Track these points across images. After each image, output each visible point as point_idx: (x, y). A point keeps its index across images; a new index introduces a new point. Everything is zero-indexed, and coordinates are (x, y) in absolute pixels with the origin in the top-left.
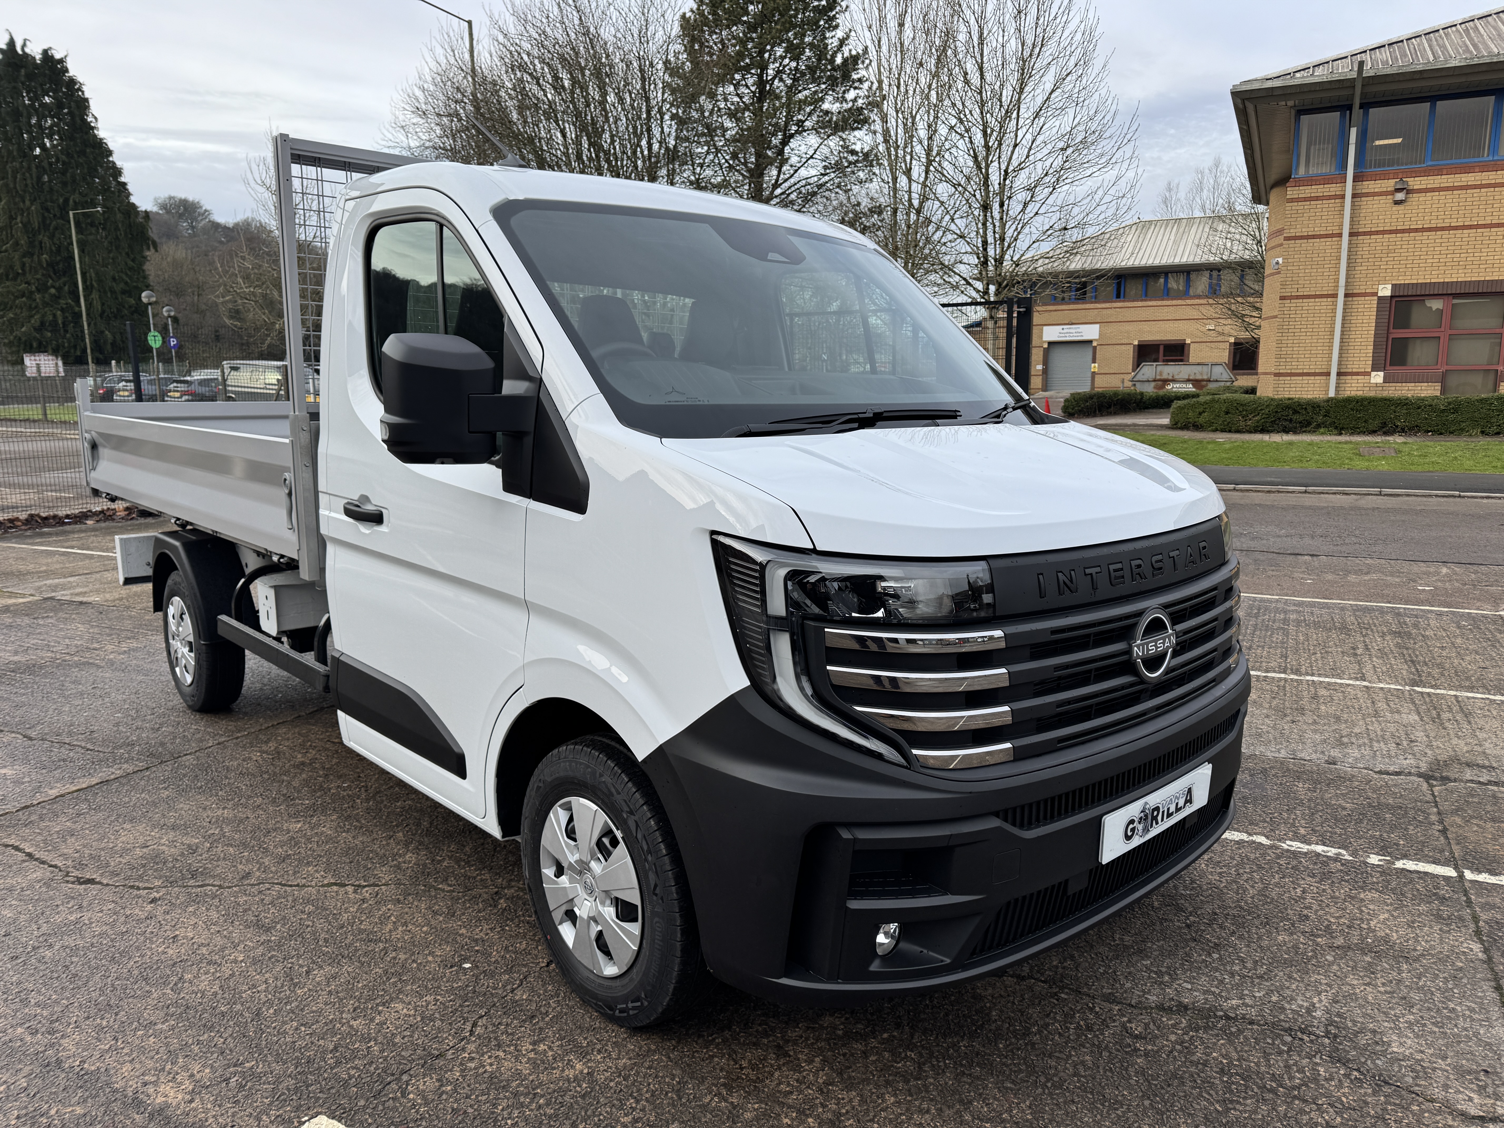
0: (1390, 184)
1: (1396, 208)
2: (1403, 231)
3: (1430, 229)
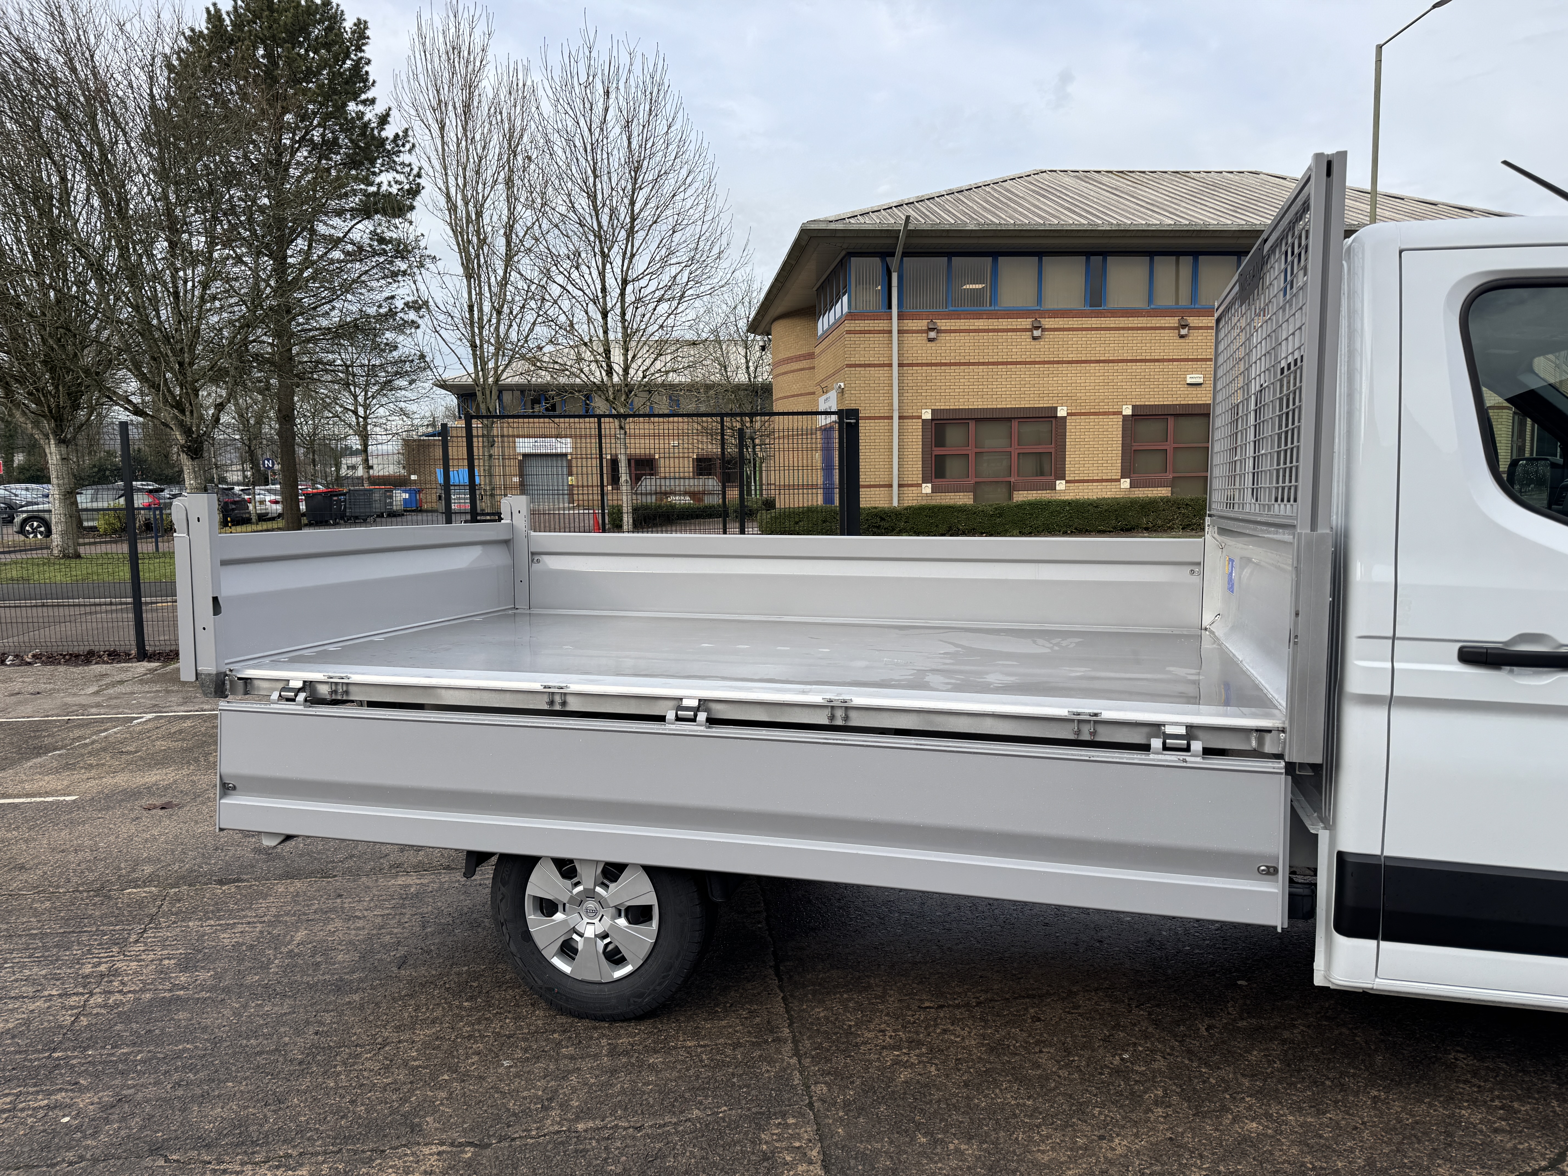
0: (923, 324)
1: (930, 344)
2: (936, 365)
3: (955, 364)
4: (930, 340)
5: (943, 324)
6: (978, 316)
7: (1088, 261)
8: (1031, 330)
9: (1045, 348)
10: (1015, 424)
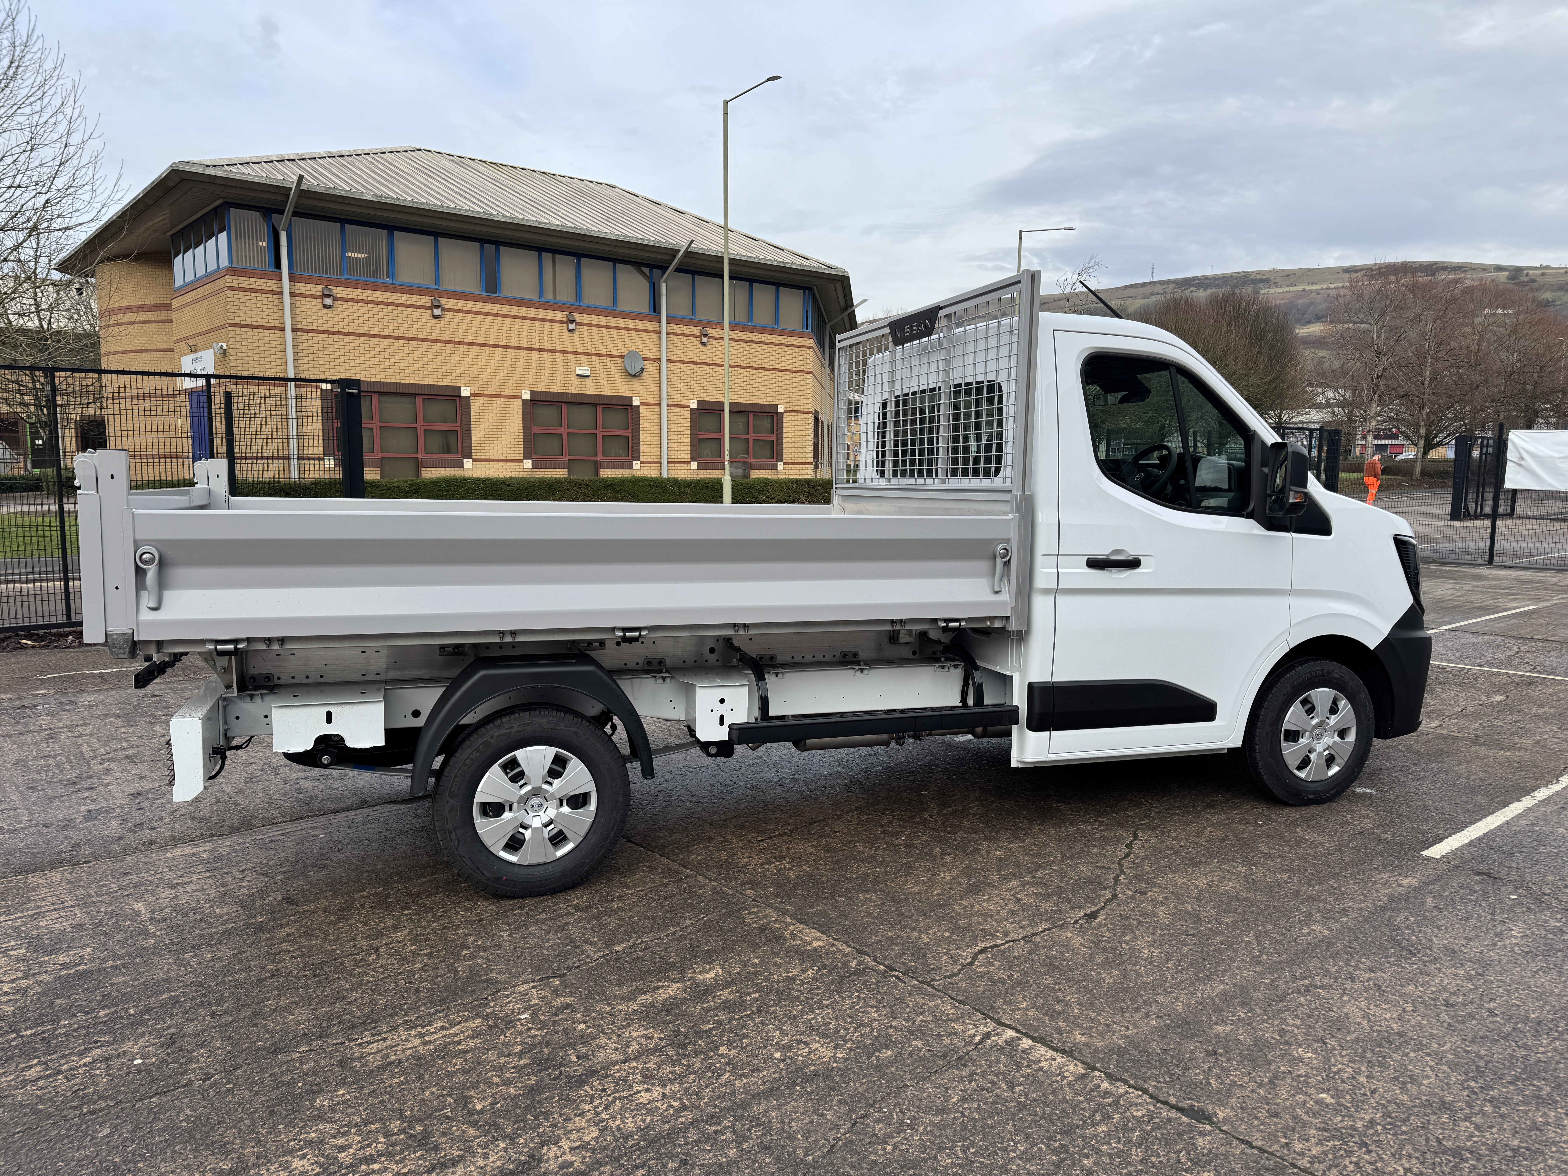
0: (317, 289)
1: (325, 311)
2: (333, 333)
3: (354, 334)
4: (327, 307)
5: (339, 291)
6: (376, 288)
7: (482, 248)
8: (431, 308)
9: (444, 328)
10: (419, 400)
